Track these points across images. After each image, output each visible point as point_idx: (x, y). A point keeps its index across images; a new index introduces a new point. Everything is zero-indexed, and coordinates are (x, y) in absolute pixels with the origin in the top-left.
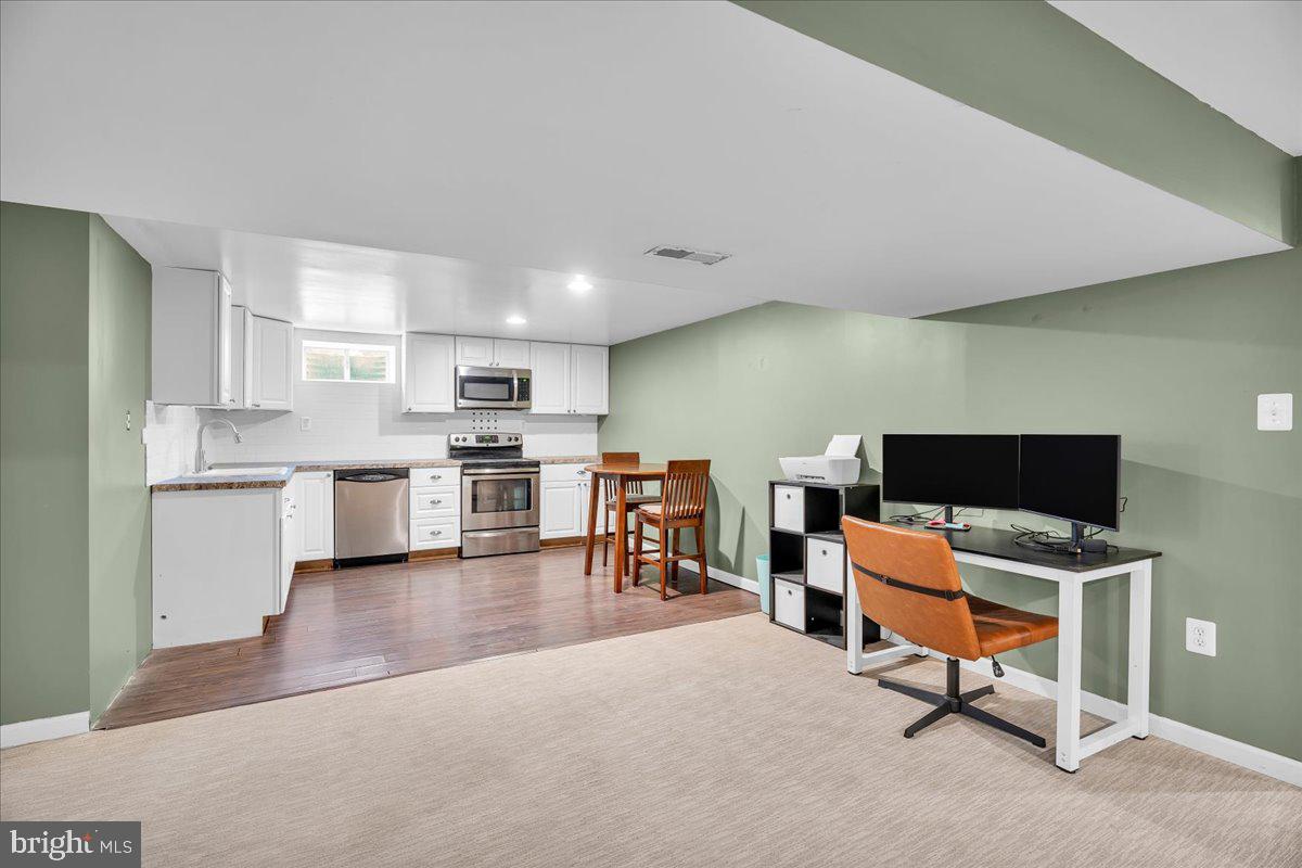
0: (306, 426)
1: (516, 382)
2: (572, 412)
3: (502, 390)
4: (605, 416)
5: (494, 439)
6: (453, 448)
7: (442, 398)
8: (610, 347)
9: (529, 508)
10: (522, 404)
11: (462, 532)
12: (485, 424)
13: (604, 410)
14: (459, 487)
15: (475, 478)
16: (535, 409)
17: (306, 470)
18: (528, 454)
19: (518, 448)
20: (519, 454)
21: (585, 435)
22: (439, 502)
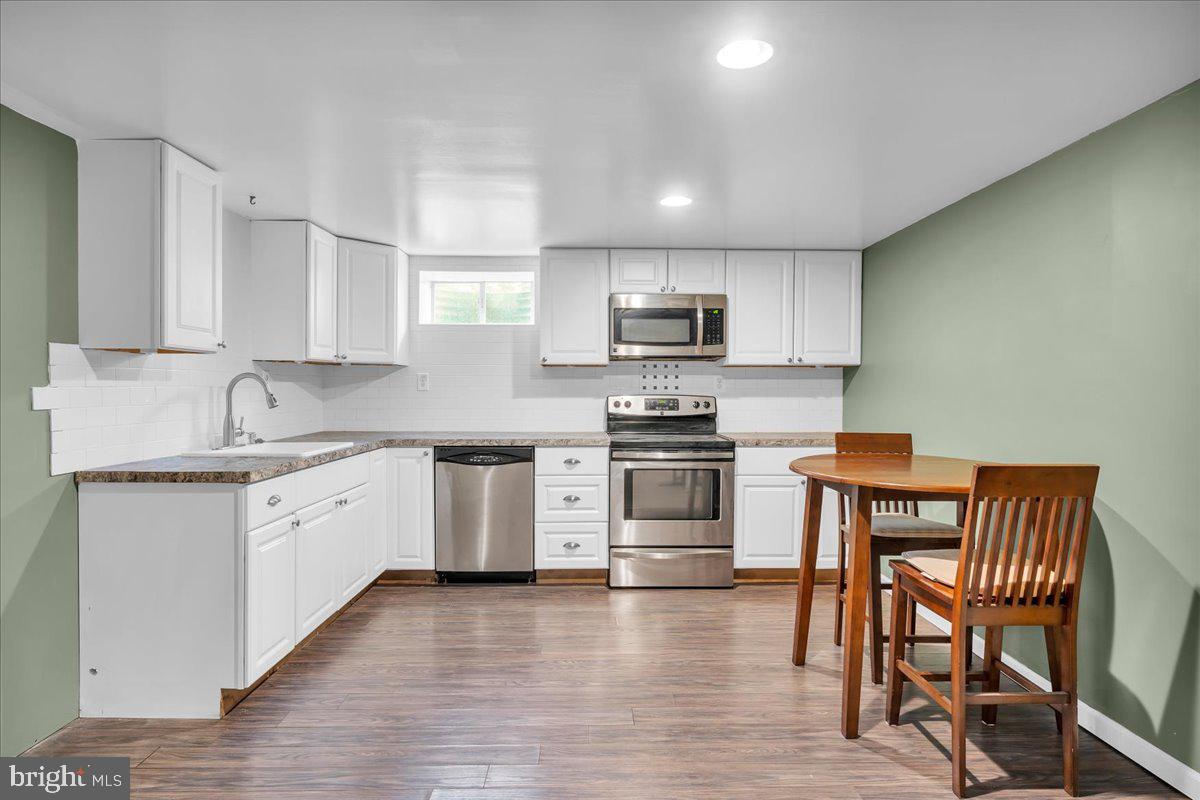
0: (423, 385)
1: (700, 315)
2: (796, 362)
3: (678, 329)
4: (856, 368)
5: (675, 405)
6: (611, 418)
7: (589, 343)
8: (865, 252)
9: (716, 516)
10: (710, 350)
11: (611, 547)
12: (661, 381)
13: (852, 358)
14: (607, 477)
15: (629, 465)
16: (733, 358)
17: (399, 445)
18: (725, 428)
19: (710, 419)
20: (711, 428)
21: (821, 400)
22: (577, 499)
